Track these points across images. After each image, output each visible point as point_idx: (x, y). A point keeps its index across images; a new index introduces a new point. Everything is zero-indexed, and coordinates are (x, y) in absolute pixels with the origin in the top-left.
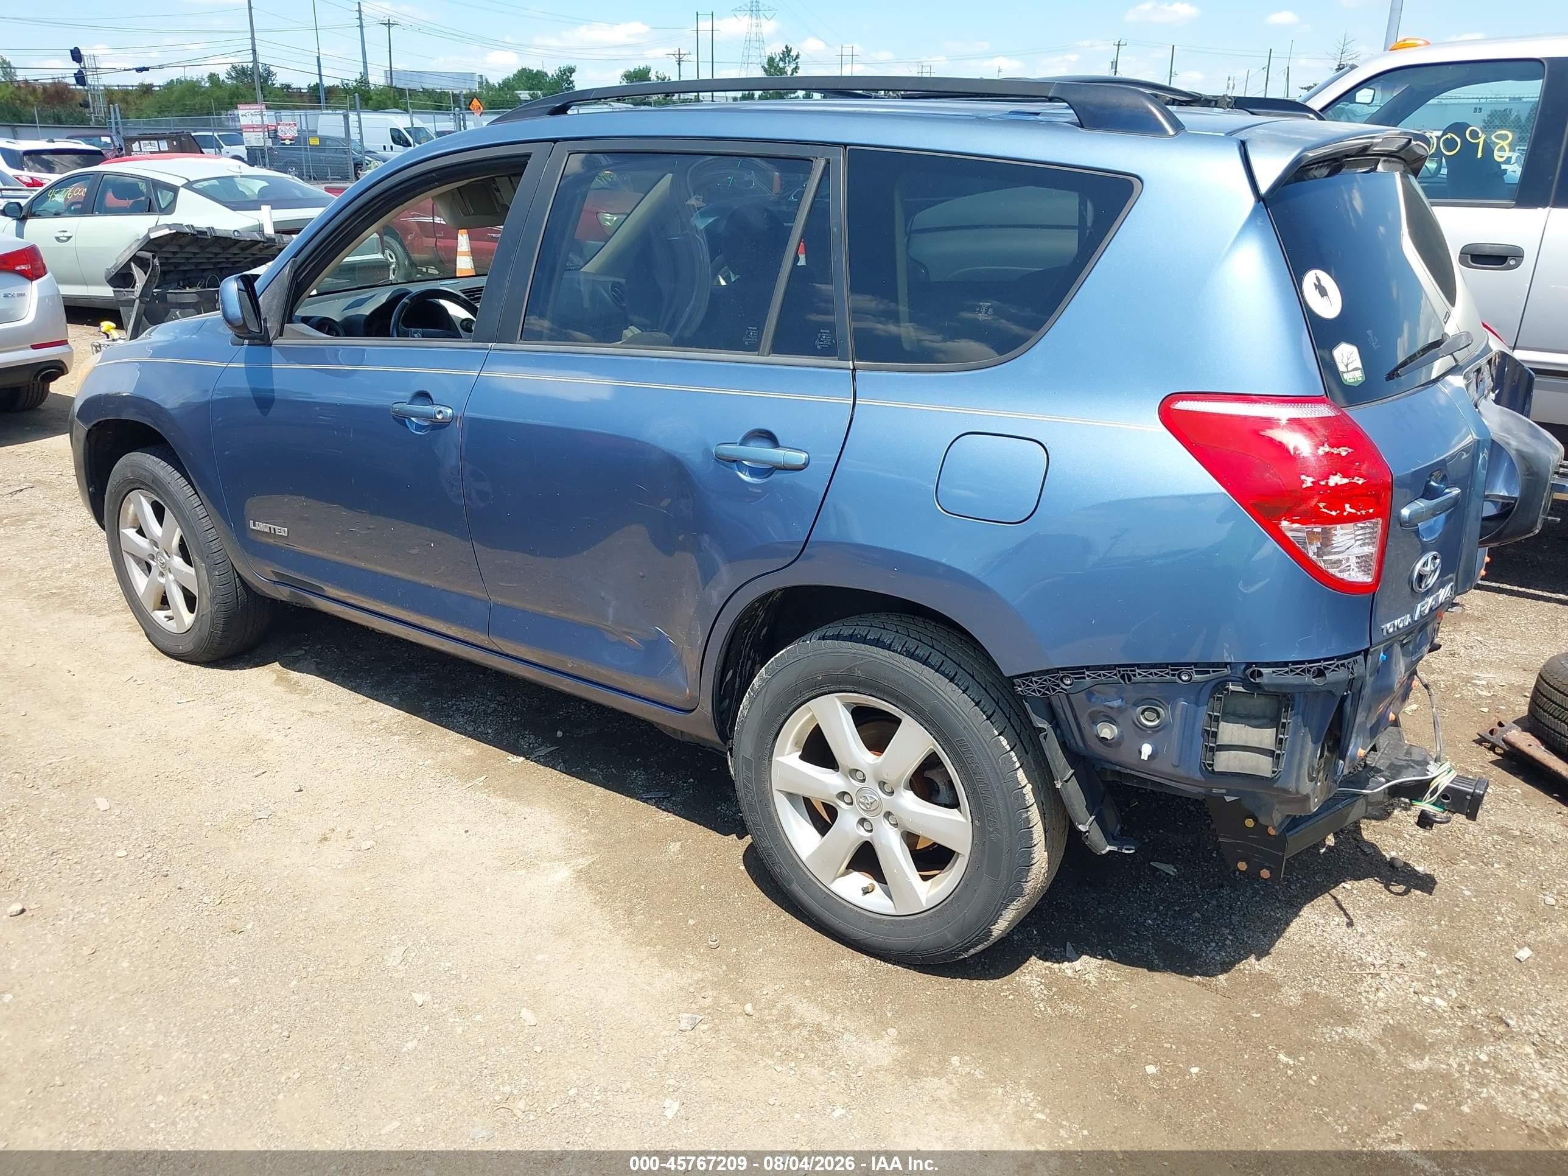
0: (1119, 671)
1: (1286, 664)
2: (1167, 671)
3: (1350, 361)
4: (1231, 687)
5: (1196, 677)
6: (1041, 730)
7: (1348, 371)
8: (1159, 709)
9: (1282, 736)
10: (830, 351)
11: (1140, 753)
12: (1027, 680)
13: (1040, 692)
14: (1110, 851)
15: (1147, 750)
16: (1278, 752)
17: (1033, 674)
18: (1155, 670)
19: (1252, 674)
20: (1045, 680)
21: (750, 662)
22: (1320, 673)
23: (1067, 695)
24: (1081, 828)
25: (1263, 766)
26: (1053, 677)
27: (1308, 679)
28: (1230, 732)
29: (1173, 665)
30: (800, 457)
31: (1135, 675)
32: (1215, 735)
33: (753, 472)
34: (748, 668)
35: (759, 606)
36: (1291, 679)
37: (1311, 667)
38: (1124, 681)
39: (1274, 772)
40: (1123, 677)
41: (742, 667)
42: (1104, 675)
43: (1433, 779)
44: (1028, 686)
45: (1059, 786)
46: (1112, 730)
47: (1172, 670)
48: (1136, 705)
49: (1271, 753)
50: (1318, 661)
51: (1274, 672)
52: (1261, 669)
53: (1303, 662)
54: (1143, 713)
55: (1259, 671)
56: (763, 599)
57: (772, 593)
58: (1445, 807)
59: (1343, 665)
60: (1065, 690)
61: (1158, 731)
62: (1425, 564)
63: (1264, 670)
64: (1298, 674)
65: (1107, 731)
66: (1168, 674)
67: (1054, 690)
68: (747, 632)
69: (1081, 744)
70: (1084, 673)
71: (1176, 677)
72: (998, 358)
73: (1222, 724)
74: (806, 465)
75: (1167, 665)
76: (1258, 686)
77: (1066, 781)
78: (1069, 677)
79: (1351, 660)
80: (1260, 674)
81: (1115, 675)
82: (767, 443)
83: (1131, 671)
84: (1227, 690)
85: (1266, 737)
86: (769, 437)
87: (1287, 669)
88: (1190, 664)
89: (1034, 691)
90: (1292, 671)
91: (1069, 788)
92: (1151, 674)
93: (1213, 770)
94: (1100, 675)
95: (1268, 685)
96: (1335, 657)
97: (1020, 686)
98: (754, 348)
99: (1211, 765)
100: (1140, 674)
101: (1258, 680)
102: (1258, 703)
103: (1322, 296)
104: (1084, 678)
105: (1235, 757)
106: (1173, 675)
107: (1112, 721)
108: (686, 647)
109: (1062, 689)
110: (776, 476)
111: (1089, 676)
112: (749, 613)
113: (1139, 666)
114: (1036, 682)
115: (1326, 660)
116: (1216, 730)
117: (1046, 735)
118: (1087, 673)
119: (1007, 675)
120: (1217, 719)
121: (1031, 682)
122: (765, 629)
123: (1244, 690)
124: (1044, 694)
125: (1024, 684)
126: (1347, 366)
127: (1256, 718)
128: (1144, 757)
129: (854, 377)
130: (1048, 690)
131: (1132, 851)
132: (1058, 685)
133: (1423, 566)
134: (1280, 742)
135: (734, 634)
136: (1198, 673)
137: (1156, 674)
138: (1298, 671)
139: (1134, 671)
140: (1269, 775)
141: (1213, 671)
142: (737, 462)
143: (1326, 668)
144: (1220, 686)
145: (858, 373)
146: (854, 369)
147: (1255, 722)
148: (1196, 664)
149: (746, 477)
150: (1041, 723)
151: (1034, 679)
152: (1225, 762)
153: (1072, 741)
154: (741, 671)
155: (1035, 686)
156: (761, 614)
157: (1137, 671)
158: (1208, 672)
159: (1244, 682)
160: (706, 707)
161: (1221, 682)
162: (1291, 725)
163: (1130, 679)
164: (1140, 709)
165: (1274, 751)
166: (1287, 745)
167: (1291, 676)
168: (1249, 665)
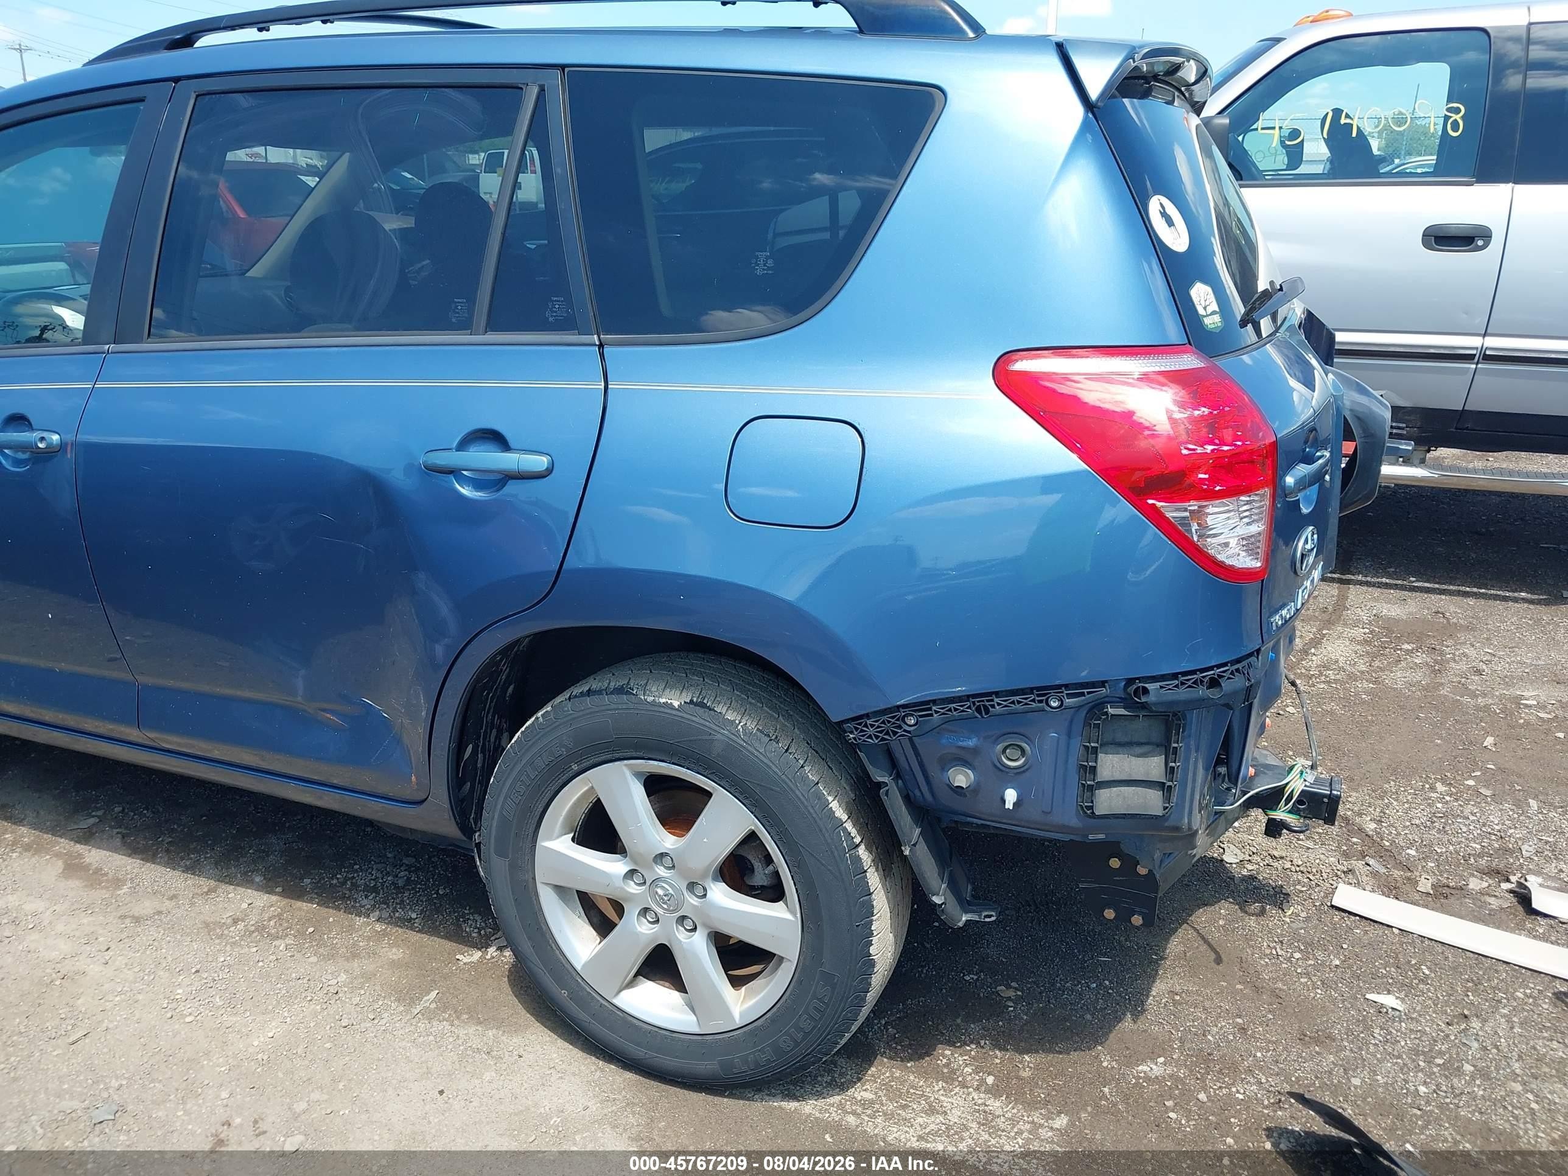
0: (974, 703)
1: (1175, 676)
2: (1033, 697)
3: (1207, 303)
4: (1111, 711)
5: (1068, 701)
6: (879, 785)
7: (1207, 316)
8: (1024, 745)
9: (1173, 764)
10: (567, 324)
11: (1004, 802)
12: (860, 724)
13: (877, 737)
14: (967, 921)
15: (1011, 796)
16: (1170, 783)
17: (867, 716)
18: (1017, 698)
19: (1136, 691)
20: (883, 722)
21: (494, 732)
22: (1214, 683)
23: (910, 739)
24: (937, 900)
25: (1151, 802)
26: (893, 717)
27: (1202, 692)
28: (1111, 765)
29: (1038, 689)
30: (540, 462)
31: (993, 706)
32: (1093, 770)
33: (478, 485)
34: (492, 740)
35: (501, 660)
36: (1183, 694)
37: (1203, 677)
38: (980, 713)
39: (1165, 808)
40: (978, 709)
41: (484, 739)
42: (956, 710)
43: (1287, 784)
44: (862, 731)
45: (907, 853)
46: (967, 776)
47: (1038, 695)
48: (996, 741)
49: (1161, 785)
50: (1211, 668)
51: (1161, 687)
52: (1146, 685)
53: (1193, 672)
54: (1004, 751)
55: (1144, 687)
56: (505, 651)
57: (517, 642)
58: (1302, 813)
59: (1237, 670)
60: (909, 732)
61: (1024, 772)
62: (1306, 541)
63: (1150, 686)
64: (1190, 687)
65: (962, 778)
66: (1033, 700)
67: (895, 733)
68: (488, 694)
69: (928, 796)
70: (930, 709)
71: (1044, 704)
72: (783, 320)
73: (1101, 756)
74: (549, 471)
75: (1031, 690)
76: (1144, 706)
77: (914, 845)
78: (912, 715)
79: (1245, 663)
80: (1146, 691)
81: (969, 707)
82: (489, 446)
83: (988, 701)
84: (1106, 713)
85: (1153, 766)
86: (496, 439)
87: (1176, 682)
88: (1059, 687)
89: (870, 737)
90: (1182, 684)
91: (918, 853)
92: (1013, 702)
93: (1093, 813)
94: (950, 710)
95: (1155, 704)
96: (1228, 662)
97: (852, 732)
98: (465, 326)
99: (1091, 808)
100: (999, 704)
101: (1144, 699)
102: (1142, 727)
103: (1170, 226)
104: (931, 715)
105: (1118, 795)
106: (1041, 701)
107: (966, 763)
108: (406, 722)
109: (905, 731)
110: (512, 488)
111: (936, 712)
112: (489, 672)
113: (997, 694)
114: (872, 726)
115: (1219, 666)
116: (1093, 764)
117: (888, 791)
118: (934, 708)
119: (835, 718)
120: (1095, 751)
121: (866, 726)
122: (512, 687)
123: (1127, 713)
124: (883, 739)
125: (856, 729)
126: (1205, 308)
127: (1140, 744)
128: (1009, 805)
129: (602, 355)
130: (887, 733)
131: (993, 919)
132: (900, 727)
133: (1304, 544)
134: (1170, 772)
135: (470, 699)
136: (1069, 696)
137: (1019, 702)
138: (1190, 683)
139: (992, 700)
140: (1159, 812)
141: (1089, 693)
142: (453, 472)
143: (1220, 676)
144: (1096, 709)
145: (607, 350)
146: (601, 346)
147: (1139, 750)
148: (1067, 686)
149: (466, 491)
150: (880, 776)
151: (868, 722)
152: (1107, 801)
153: (918, 793)
154: (484, 743)
155: (871, 731)
156: (505, 668)
157: (997, 700)
158: (1083, 694)
159: (1126, 702)
160: (440, 796)
161: (1096, 705)
162: (1182, 749)
163: (987, 712)
164: (1000, 747)
165: (1164, 784)
166: (1179, 774)
167: (1182, 688)
168: (1130, 681)
